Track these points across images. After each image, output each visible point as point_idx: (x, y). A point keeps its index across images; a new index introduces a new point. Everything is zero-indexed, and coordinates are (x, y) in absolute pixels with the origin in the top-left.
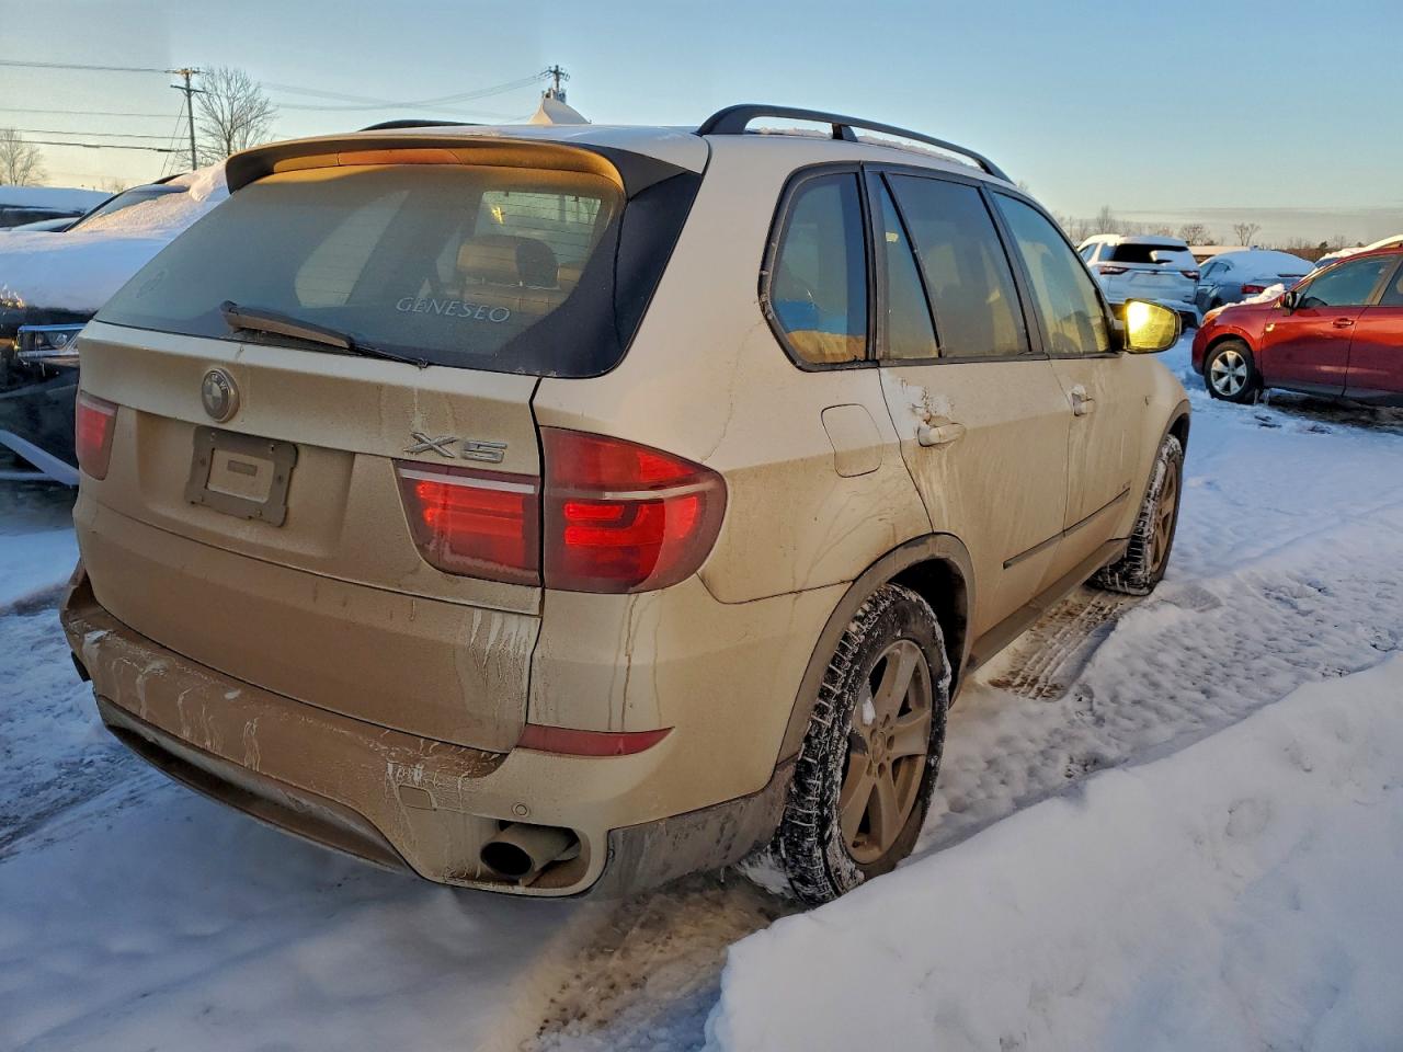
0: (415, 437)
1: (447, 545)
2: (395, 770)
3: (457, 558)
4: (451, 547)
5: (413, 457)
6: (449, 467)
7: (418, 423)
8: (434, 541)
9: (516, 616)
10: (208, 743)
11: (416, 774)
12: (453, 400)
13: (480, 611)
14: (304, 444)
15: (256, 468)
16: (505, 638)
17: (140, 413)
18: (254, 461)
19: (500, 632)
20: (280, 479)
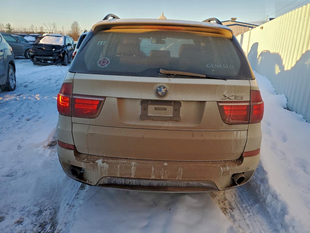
0: (224, 96)
1: (231, 118)
2: (223, 169)
3: (233, 121)
4: (232, 119)
5: (223, 100)
6: (231, 101)
7: (225, 93)
8: (228, 118)
9: (243, 131)
10: (162, 177)
11: (228, 168)
12: (235, 87)
13: (235, 131)
14: (183, 101)
15: (166, 108)
16: (241, 135)
17: (117, 98)
18: (165, 107)
19: (240, 135)
20: (176, 110)
